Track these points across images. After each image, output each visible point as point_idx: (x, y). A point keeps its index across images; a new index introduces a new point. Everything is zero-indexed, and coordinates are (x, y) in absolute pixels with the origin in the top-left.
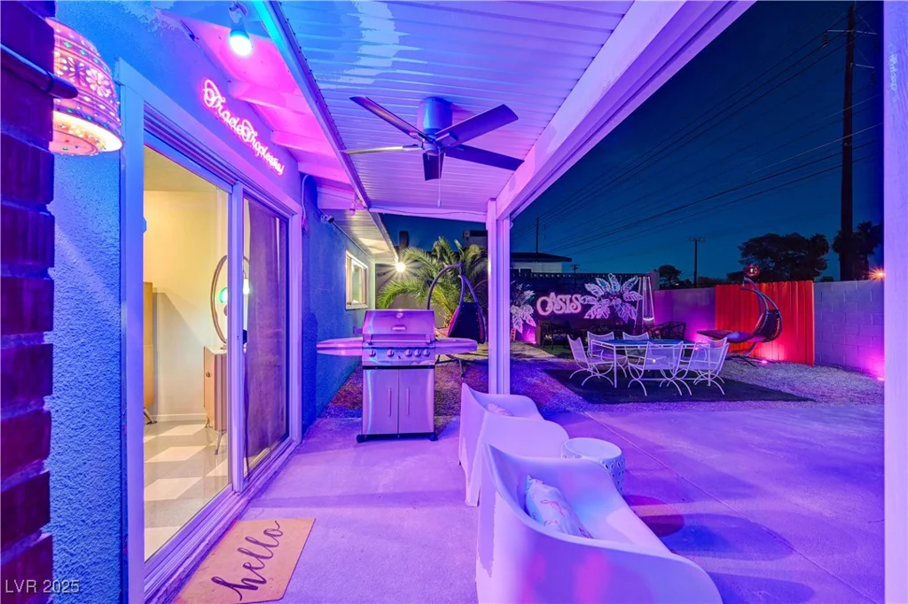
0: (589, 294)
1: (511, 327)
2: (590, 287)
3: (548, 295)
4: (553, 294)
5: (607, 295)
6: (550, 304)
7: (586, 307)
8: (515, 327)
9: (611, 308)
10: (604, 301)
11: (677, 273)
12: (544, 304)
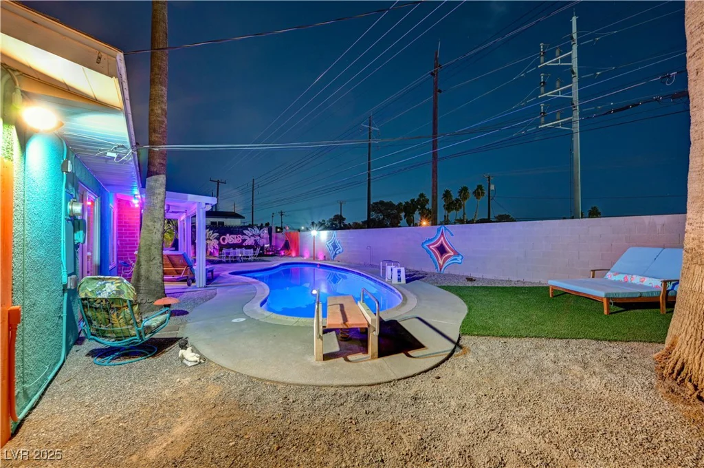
0: (245, 235)
1: (207, 249)
2: (245, 232)
3: (226, 235)
4: (228, 235)
5: (253, 235)
6: (227, 239)
7: (244, 240)
8: (209, 250)
9: (255, 240)
10: (252, 238)
11: (344, 219)
12: (224, 239)
